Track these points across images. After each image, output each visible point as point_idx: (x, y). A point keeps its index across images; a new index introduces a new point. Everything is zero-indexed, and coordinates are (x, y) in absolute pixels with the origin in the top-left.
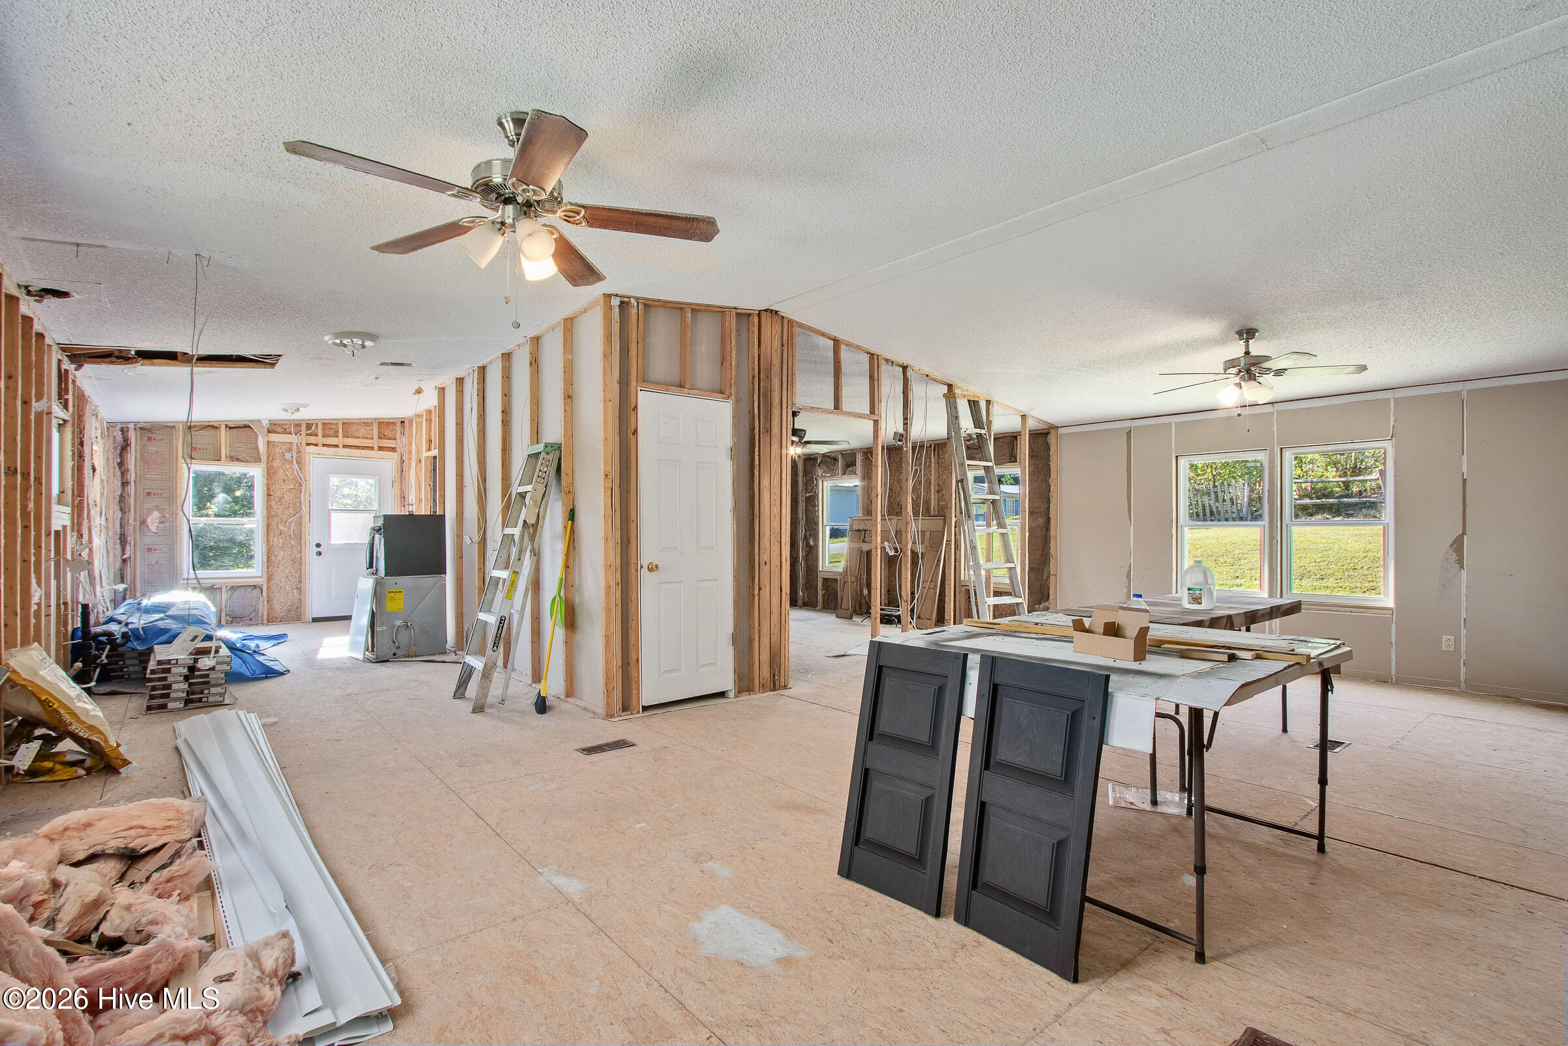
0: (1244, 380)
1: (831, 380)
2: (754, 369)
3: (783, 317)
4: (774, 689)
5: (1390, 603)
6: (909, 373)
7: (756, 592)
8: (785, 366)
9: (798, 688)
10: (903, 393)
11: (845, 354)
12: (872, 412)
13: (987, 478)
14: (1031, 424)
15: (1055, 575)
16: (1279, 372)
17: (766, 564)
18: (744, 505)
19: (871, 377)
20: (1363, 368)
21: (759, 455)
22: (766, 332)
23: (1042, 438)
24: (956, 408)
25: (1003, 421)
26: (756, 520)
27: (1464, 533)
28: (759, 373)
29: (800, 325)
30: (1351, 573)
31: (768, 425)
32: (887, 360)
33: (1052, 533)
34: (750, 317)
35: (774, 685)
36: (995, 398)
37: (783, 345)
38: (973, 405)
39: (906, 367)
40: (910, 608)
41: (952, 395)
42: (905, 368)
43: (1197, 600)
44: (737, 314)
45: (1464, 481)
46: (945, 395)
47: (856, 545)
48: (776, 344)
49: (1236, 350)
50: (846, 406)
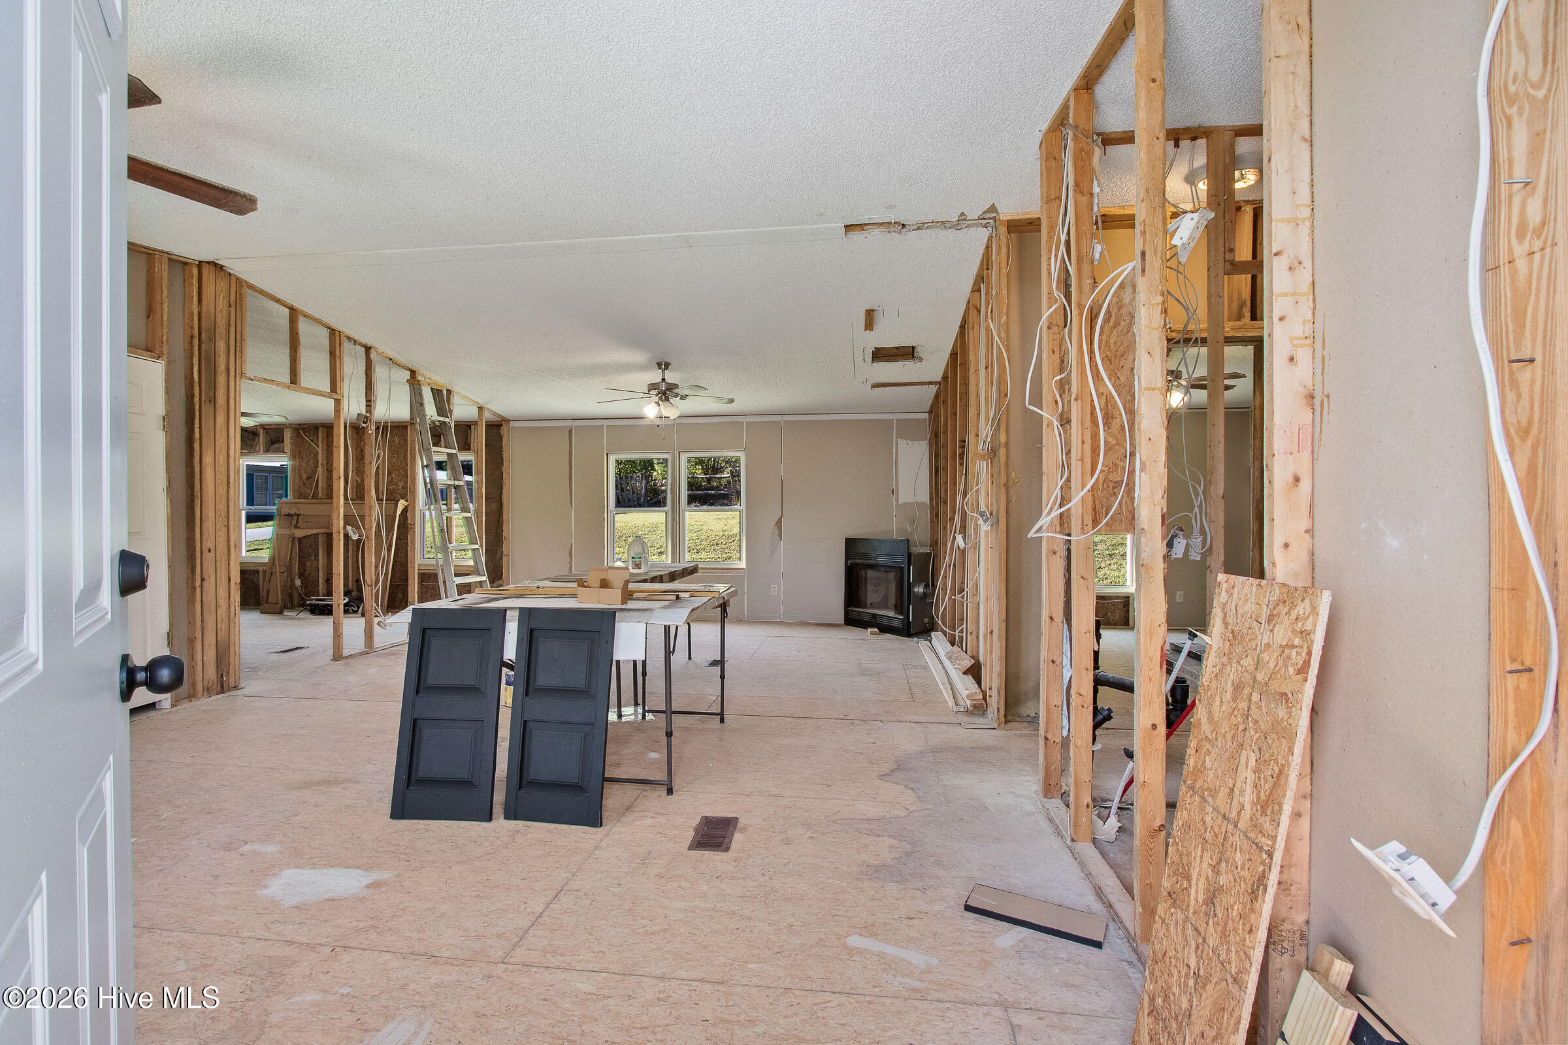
0: (661, 400)
1: (287, 350)
2: (192, 328)
3: (230, 274)
4: (222, 692)
5: (743, 565)
6: (373, 355)
7: (198, 583)
8: (232, 329)
9: (251, 687)
10: (366, 374)
11: (303, 326)
12: (334, 389)
13: (450, 462)
14: (487, 415)
15: (508, 555)
16: (683, 398)
17: (210, 551)
18: (181, 484)
19: (332, 354)
20: (732, 401)
21: (200, 427)
22: (209, 289)
23: (496, 428)
24: (421, 394)
25: (462, 410)
26: (198, 502)
27: (782, 516)
28: (200, 334)
29: (251, 287)
30: (715, 547)
31: (211, 394)
32: (349, 339)
33: (505, 517)
34: (187, 267)
35: (222, 687)
36: (456, 388)
37: (230, 306)
38: (436, 393)
39: (370, 348)
40: (374, 592)
41: (416, 382)
42: (368, 349)
43: (638, 566)
44: (170, 260)
45: (782, 481)
46: (408, 381)
47: (287, 532)
48: (221, 303)
49: (655, 376)
50: (305, 380)
